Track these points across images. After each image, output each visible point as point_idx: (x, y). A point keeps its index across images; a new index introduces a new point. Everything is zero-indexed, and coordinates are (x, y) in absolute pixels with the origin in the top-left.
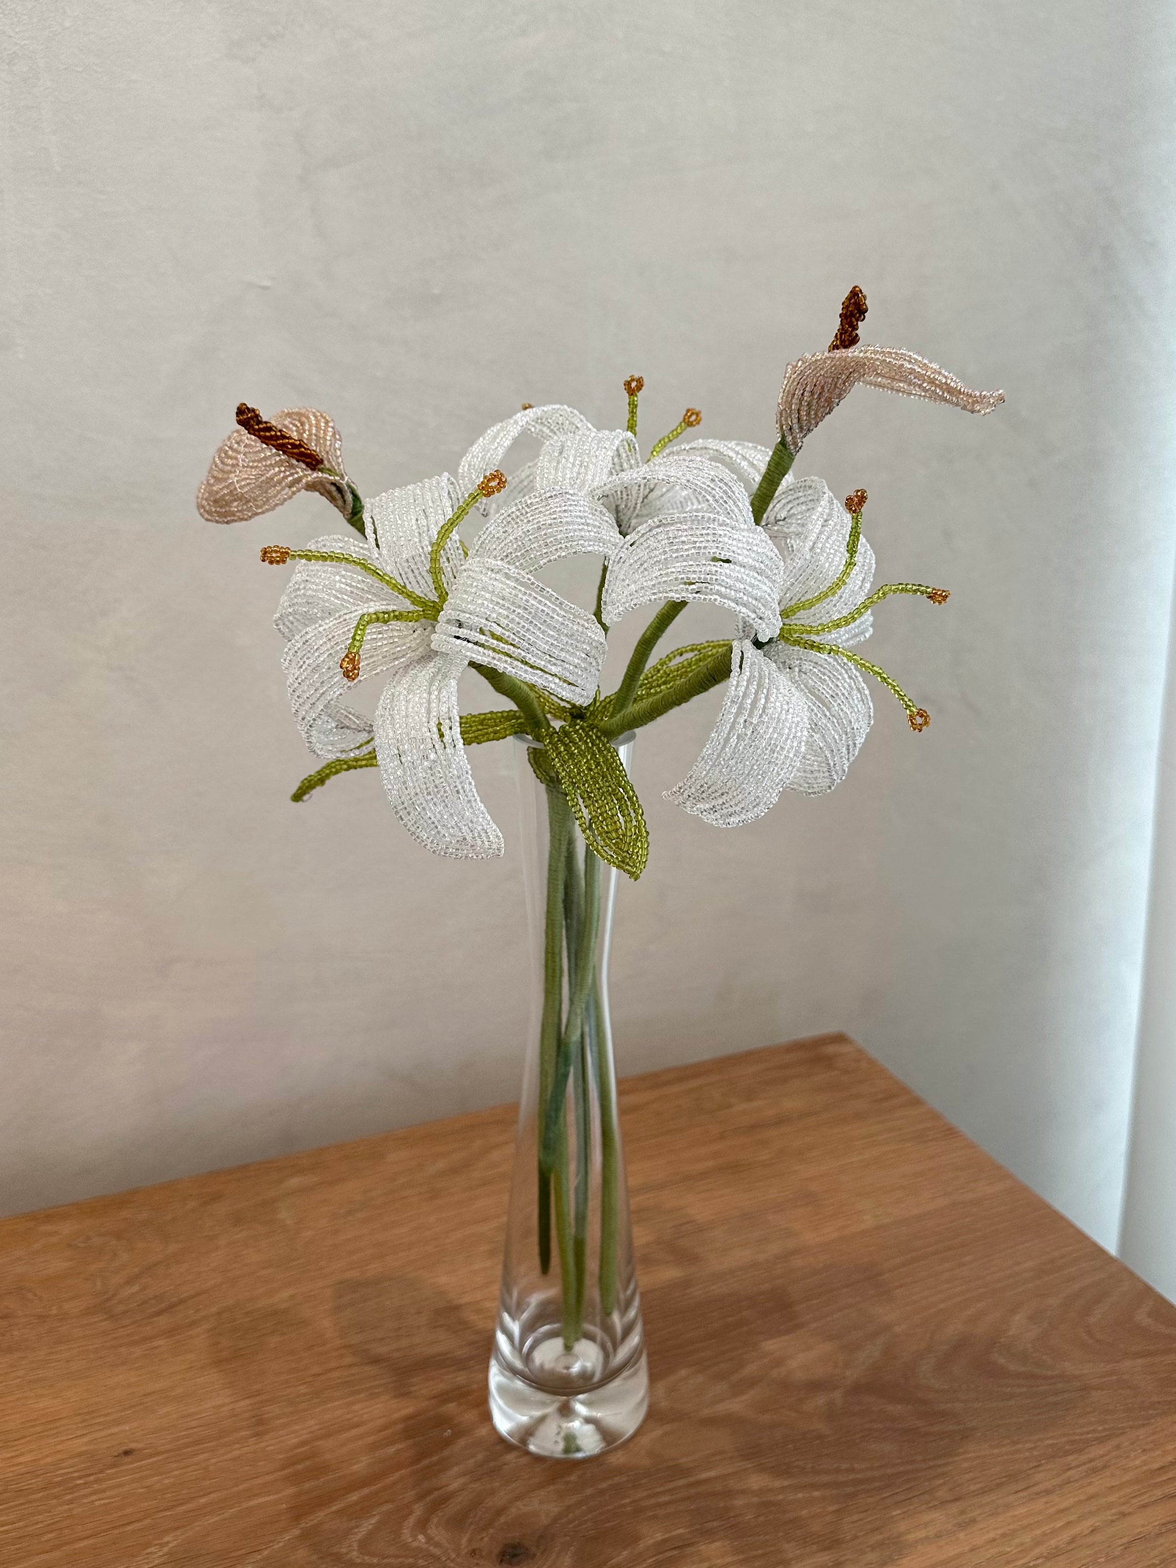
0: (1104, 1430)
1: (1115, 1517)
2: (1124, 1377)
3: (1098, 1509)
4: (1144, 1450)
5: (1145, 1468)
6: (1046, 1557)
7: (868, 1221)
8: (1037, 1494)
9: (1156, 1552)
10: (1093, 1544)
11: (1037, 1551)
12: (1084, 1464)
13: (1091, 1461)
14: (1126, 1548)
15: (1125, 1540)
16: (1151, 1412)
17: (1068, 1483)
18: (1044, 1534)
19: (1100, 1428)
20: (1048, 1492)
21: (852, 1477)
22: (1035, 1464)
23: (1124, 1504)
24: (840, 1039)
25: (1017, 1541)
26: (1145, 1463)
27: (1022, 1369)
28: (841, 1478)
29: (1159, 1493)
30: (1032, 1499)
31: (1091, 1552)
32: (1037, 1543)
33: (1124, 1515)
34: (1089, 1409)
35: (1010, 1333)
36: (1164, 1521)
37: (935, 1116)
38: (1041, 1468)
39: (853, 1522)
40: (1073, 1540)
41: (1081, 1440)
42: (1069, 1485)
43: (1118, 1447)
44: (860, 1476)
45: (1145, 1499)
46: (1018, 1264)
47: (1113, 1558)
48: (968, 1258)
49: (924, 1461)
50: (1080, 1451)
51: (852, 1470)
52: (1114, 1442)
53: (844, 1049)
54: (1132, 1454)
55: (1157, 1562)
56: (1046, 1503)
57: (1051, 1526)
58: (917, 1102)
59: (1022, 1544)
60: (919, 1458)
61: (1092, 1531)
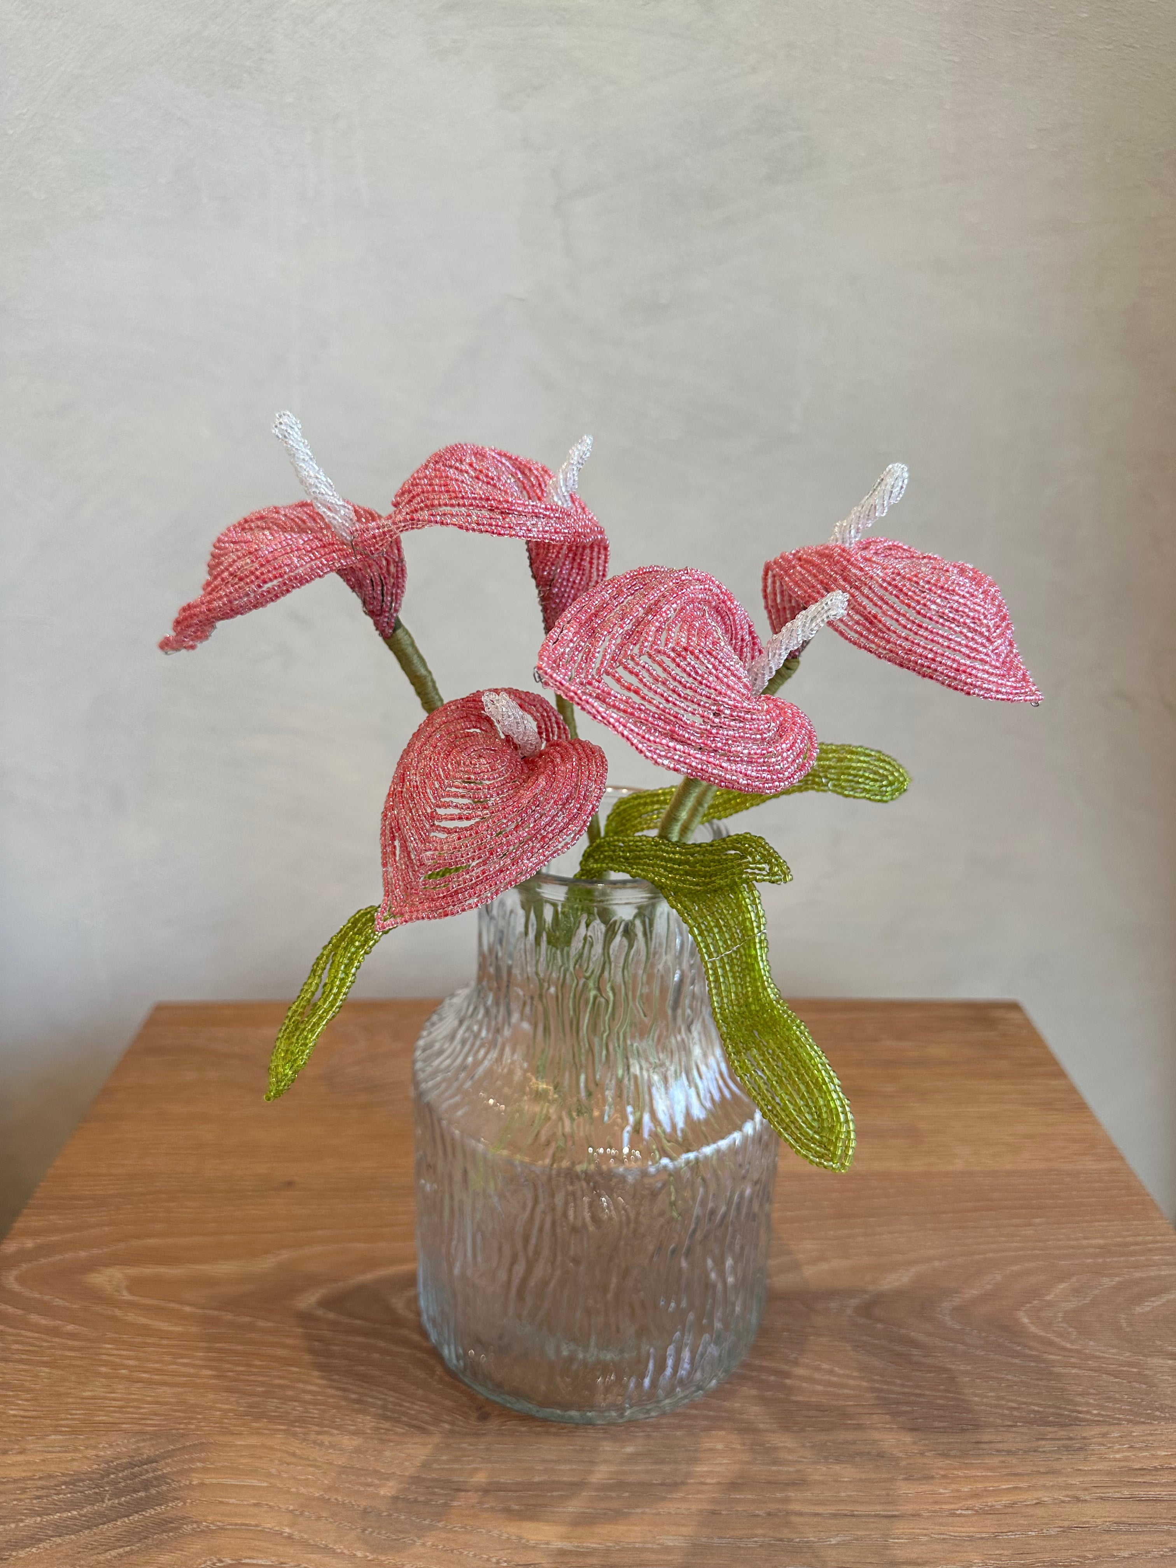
0: (1098, 1415)
1: (1067, 1499)
2: (1147, 1372)
3: (1052, 1486)
4: (1131, 1447)
5: (1122, 1464)
6: (976, 1511)
7: (959, 1165)
8: (997, 1451)
9: (1094, 1547)
10: (1032, 1516)
11: (970, 1503)
12: (1059, 1439)
13: (1070, 1439)
14: (1064, 1532)
15: (1066, 1524)
16: (1158, 1413)
17: (1035, 1451)
18: (986, 1490)
19: (1095, 1412)
20: (1009, 1452)
21: (827, 1377)
22: (1009, 1423)
23: (1086, 1489)
24: (1014, 1006)
25: (954, 1486)
26: (1126, 1459)
27: (1042, 1334)
28: (817, 1376)
29: (1126, 1492)
30: (991, 1454)
31: (1025, 1523)
32: (975, 1495)
33: (1078, 1499)
34: (1092, 1391)
35: (1048, 1298)
36: (1117, 1520)
37: (1072, 1090)
38: (1014, 1429)
39: (807, 1417)
40: (1012, 1505)
41: (1070, 1416)
42: (1035, 1454)
43: (1104, 1435)
44: (835, 1379)
45: (1111, 1493)
46: (1085, 1238)
47: (1044, 1536)
48: (1038, 1220)
49: (903, 1386)
50: (1062, 1425)
51: (831, 1372)
52: (1105, 1429)
53: (1014, 1015)
54: (1117, 1447)
55: (1091, 1556)
56: (1003, 1462)
57: (996, 1485)
58: (1061, 1074)
59: (958, 1491)
60: (898, 1381)
61: (1037, 1504)
